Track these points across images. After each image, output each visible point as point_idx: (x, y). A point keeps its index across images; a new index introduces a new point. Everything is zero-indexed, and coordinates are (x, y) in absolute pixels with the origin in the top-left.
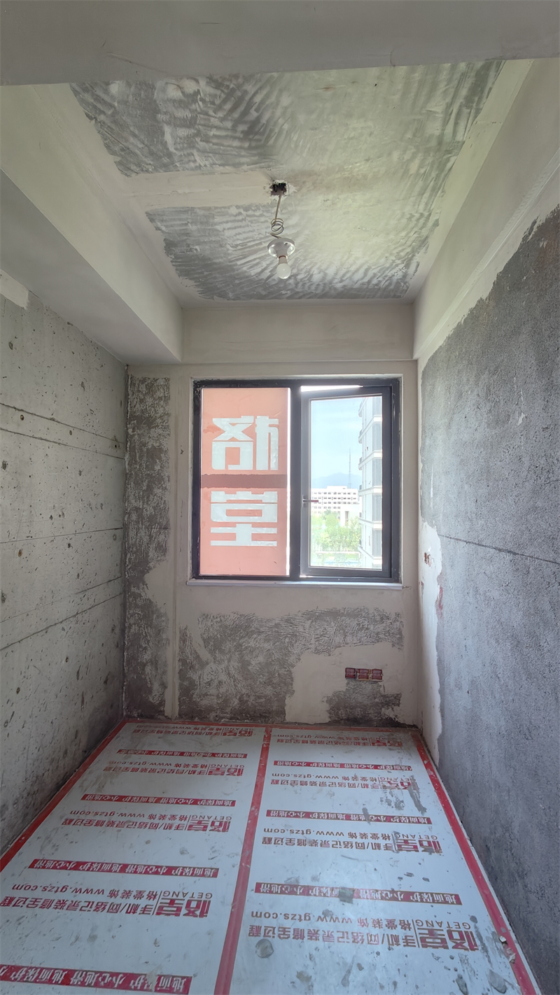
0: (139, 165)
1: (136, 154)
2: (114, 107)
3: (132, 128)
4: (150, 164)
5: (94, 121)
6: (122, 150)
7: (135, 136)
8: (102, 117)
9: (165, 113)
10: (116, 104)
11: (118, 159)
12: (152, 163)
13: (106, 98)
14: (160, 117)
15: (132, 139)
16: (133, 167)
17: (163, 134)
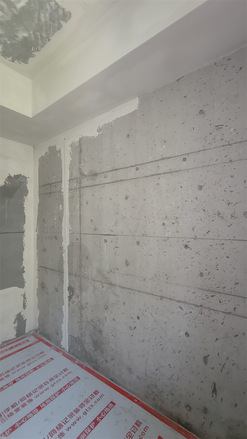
0: (56, 10)
1: (51, 15)
2: (33, 32)
3: (37, 22)
4: (50, 5)
5: (49, 38)
6: (54, 22)
7: (39, 19)
8: (44, 35)
9: (12, 11)
10: (31, 32)
11: (62, 22)
12: (48, 5)
13: (33, 36)
14: (16, 13)
15: (43, 20)
16: (61, 12)
17: (23, 8)
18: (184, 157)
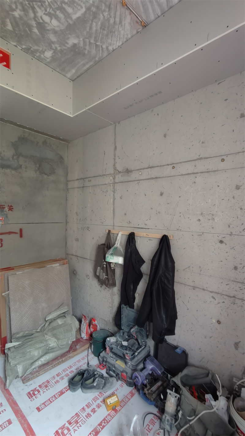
18: (223, 157)
